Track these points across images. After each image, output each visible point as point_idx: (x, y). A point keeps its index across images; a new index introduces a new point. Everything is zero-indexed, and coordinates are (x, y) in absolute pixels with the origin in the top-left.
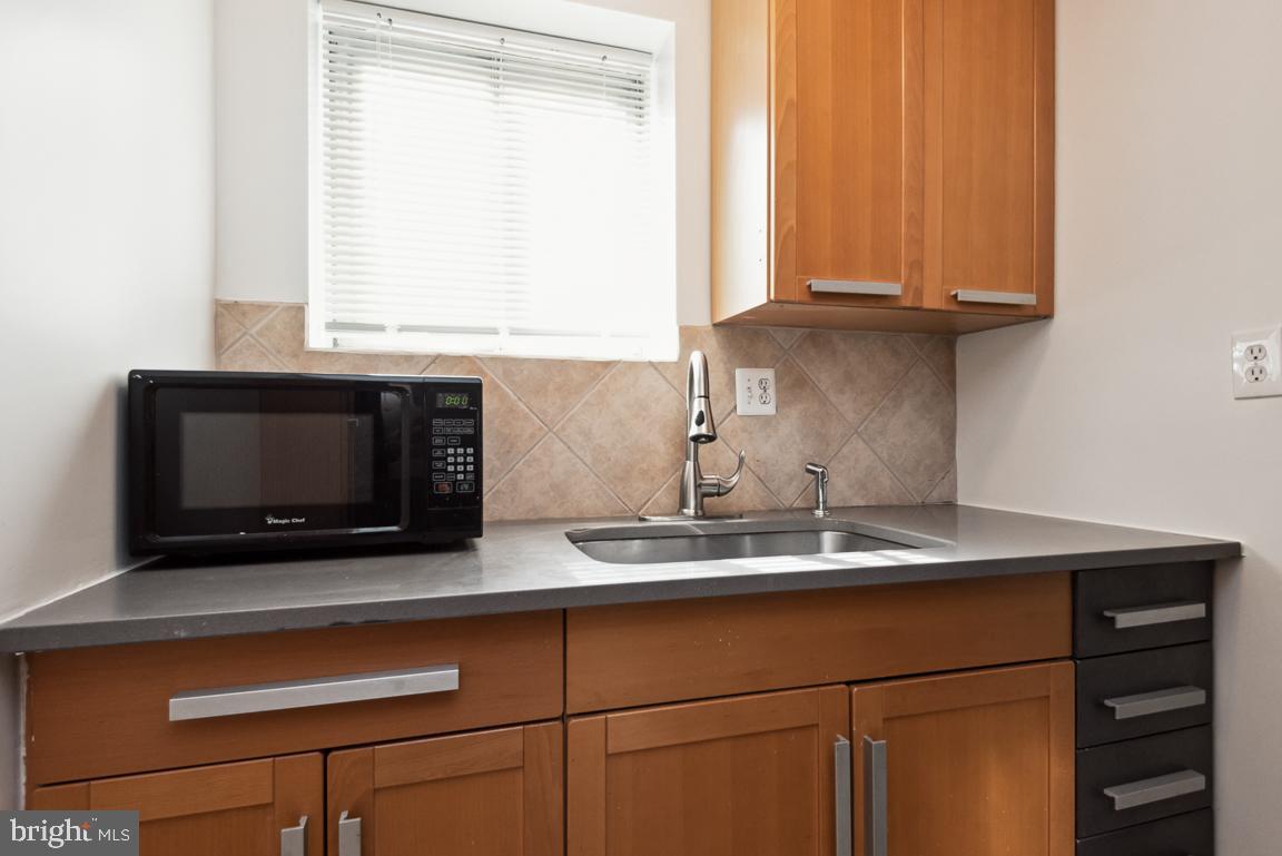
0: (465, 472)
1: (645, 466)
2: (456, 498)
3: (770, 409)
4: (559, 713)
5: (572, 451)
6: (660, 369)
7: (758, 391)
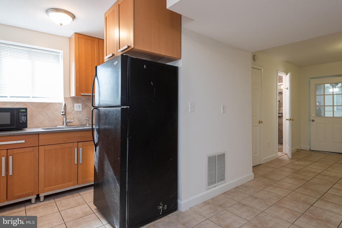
0: (25, 120)
1: (57, 119)
2: (23, 123)
3: (81, 110)
4: (38, 145)
5: (44, 117)
6: (61, 104)
7: (78, 107)
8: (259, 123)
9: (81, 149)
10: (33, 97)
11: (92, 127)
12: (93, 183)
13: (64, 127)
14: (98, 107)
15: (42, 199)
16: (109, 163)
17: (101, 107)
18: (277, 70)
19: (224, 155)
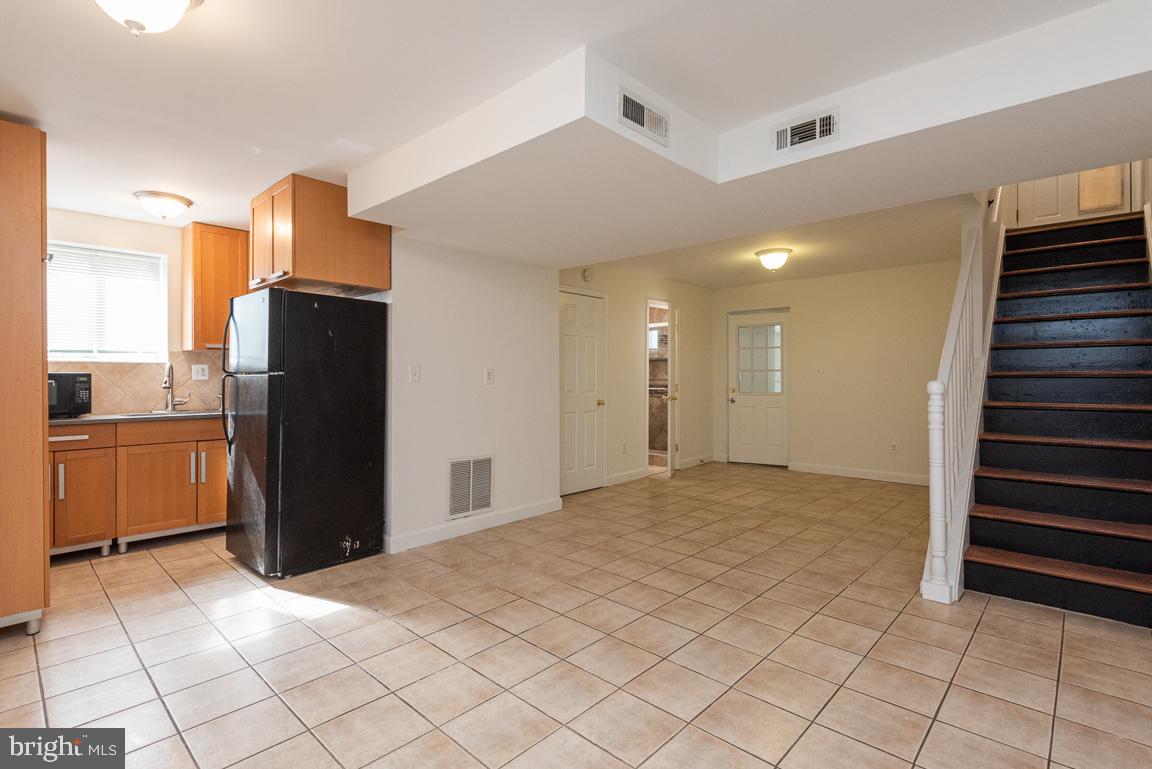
0: (86, 397)
1: (154, 395)
2: (83, 403)
3: (206, 378)
4: (114, 446)
5: (124, 392)
6: (161, 365)
7: (201, 372)
8: (599, 404)
9: (203, 455)
10: (99, 352)
11: (223, 411)
12: (225, 524)
13: (169, 413)
14: (235, 373)
15: (123, 548)
16: (250, 470)
17: (242, 373)
18: (647, 298)
19: (489, 461)
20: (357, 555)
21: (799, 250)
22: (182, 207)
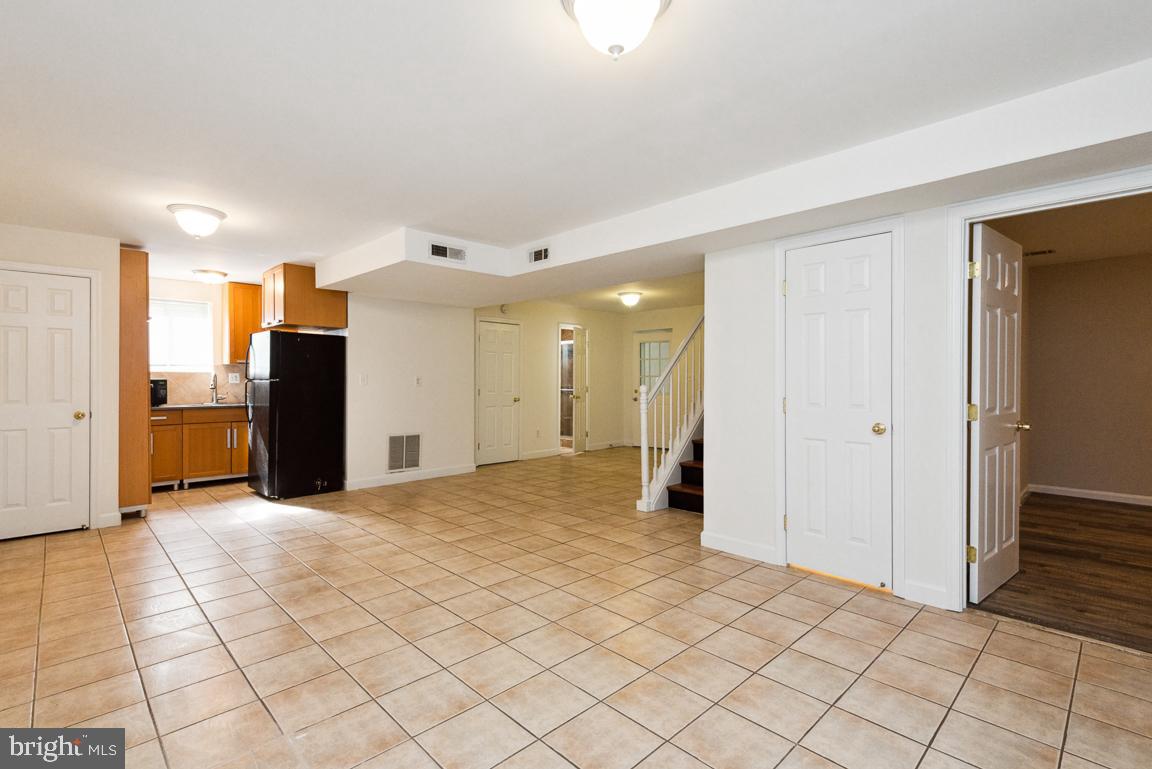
0: (164, 394)
1: (203, 394)
2: (163, 397)
3: (235, 382)
4: (182, 423)
5: (186, 391)
6: (209, 374)
7: (234, 378)
8: (515, 401)
9: (235, 430)
11: (246, 403)
12: (247, 476)
13: (214, 404)
14: (253, 379)
15: (186, 486)
17: (256, 380)
18: (558, 323)
19: (418, 436)
20: (325, 490)
21: (649, 293)
22: (222, 277)
